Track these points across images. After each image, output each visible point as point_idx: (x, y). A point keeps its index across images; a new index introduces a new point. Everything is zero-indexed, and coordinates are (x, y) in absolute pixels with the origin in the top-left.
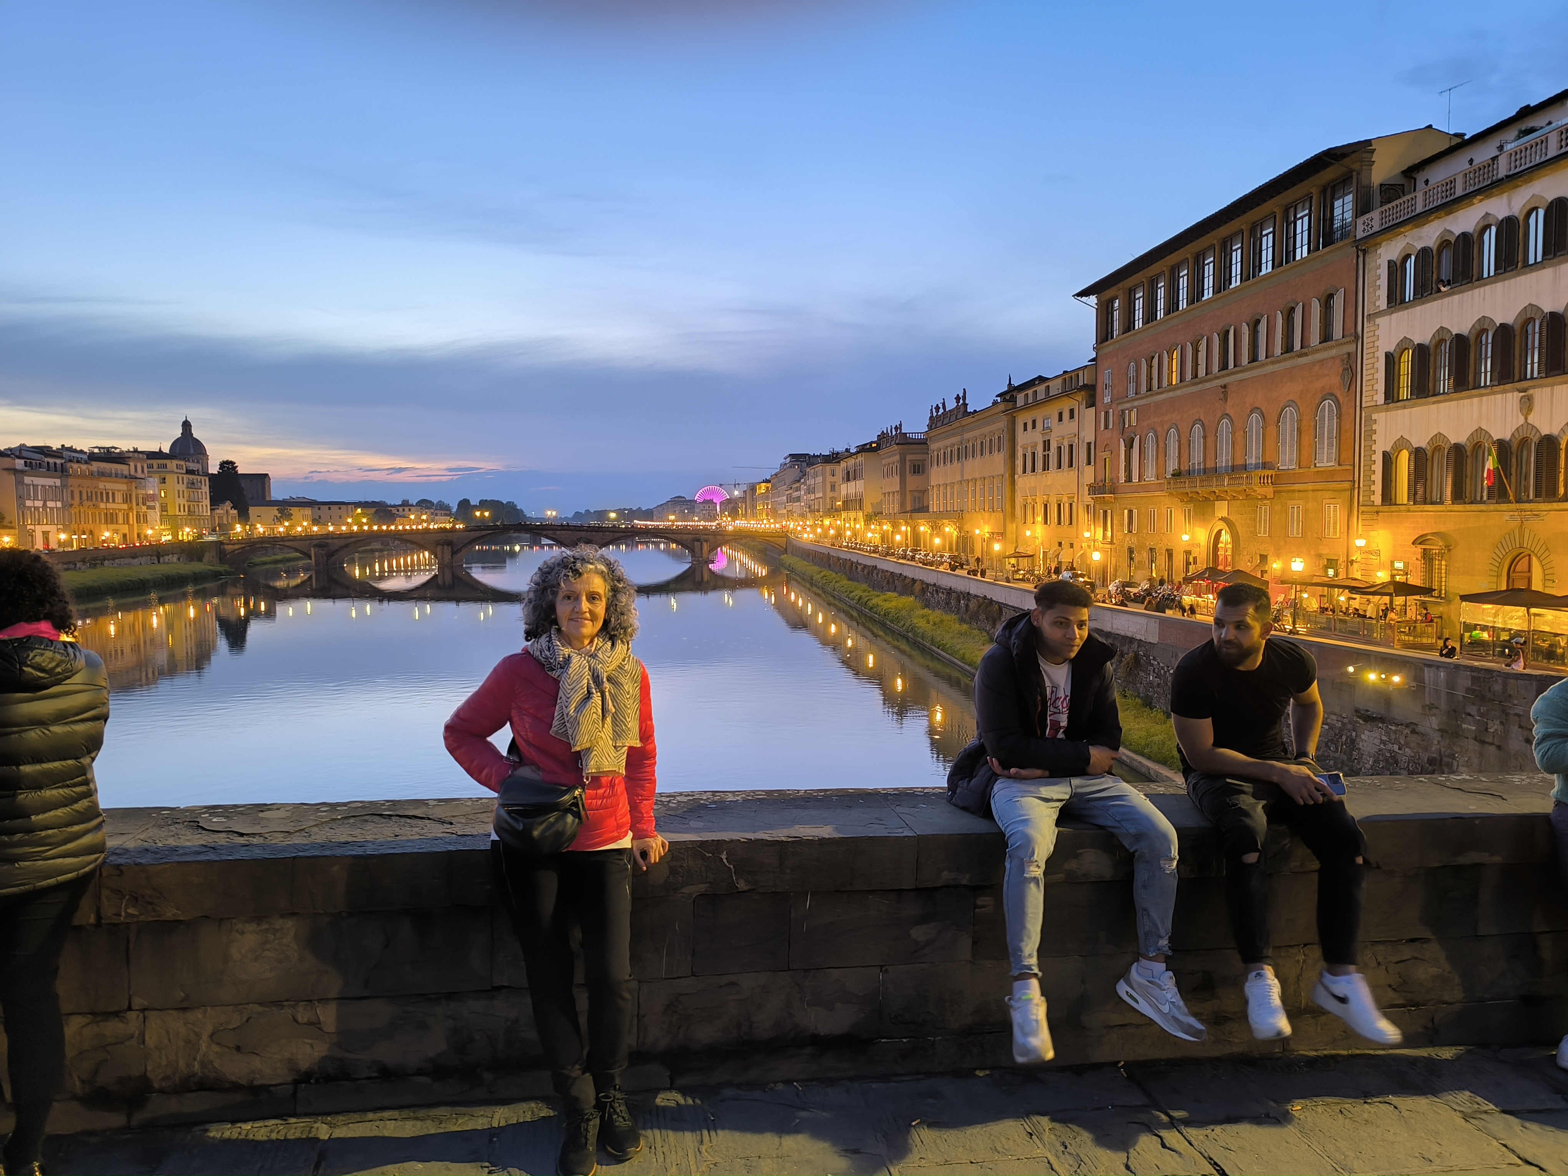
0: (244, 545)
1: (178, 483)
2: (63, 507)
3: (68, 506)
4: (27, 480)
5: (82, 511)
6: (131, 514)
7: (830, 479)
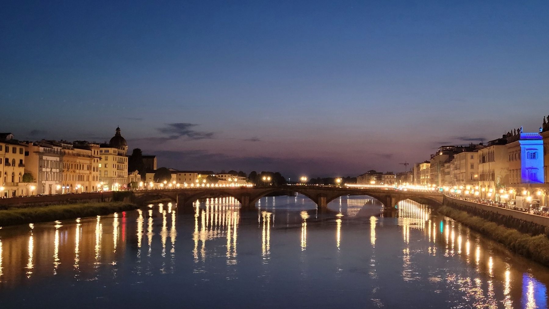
2: (60, 172)
3: (61, 171)
4: (44, 158)
5: (68, 174)
6: (90, 176)
7: (470, 161)
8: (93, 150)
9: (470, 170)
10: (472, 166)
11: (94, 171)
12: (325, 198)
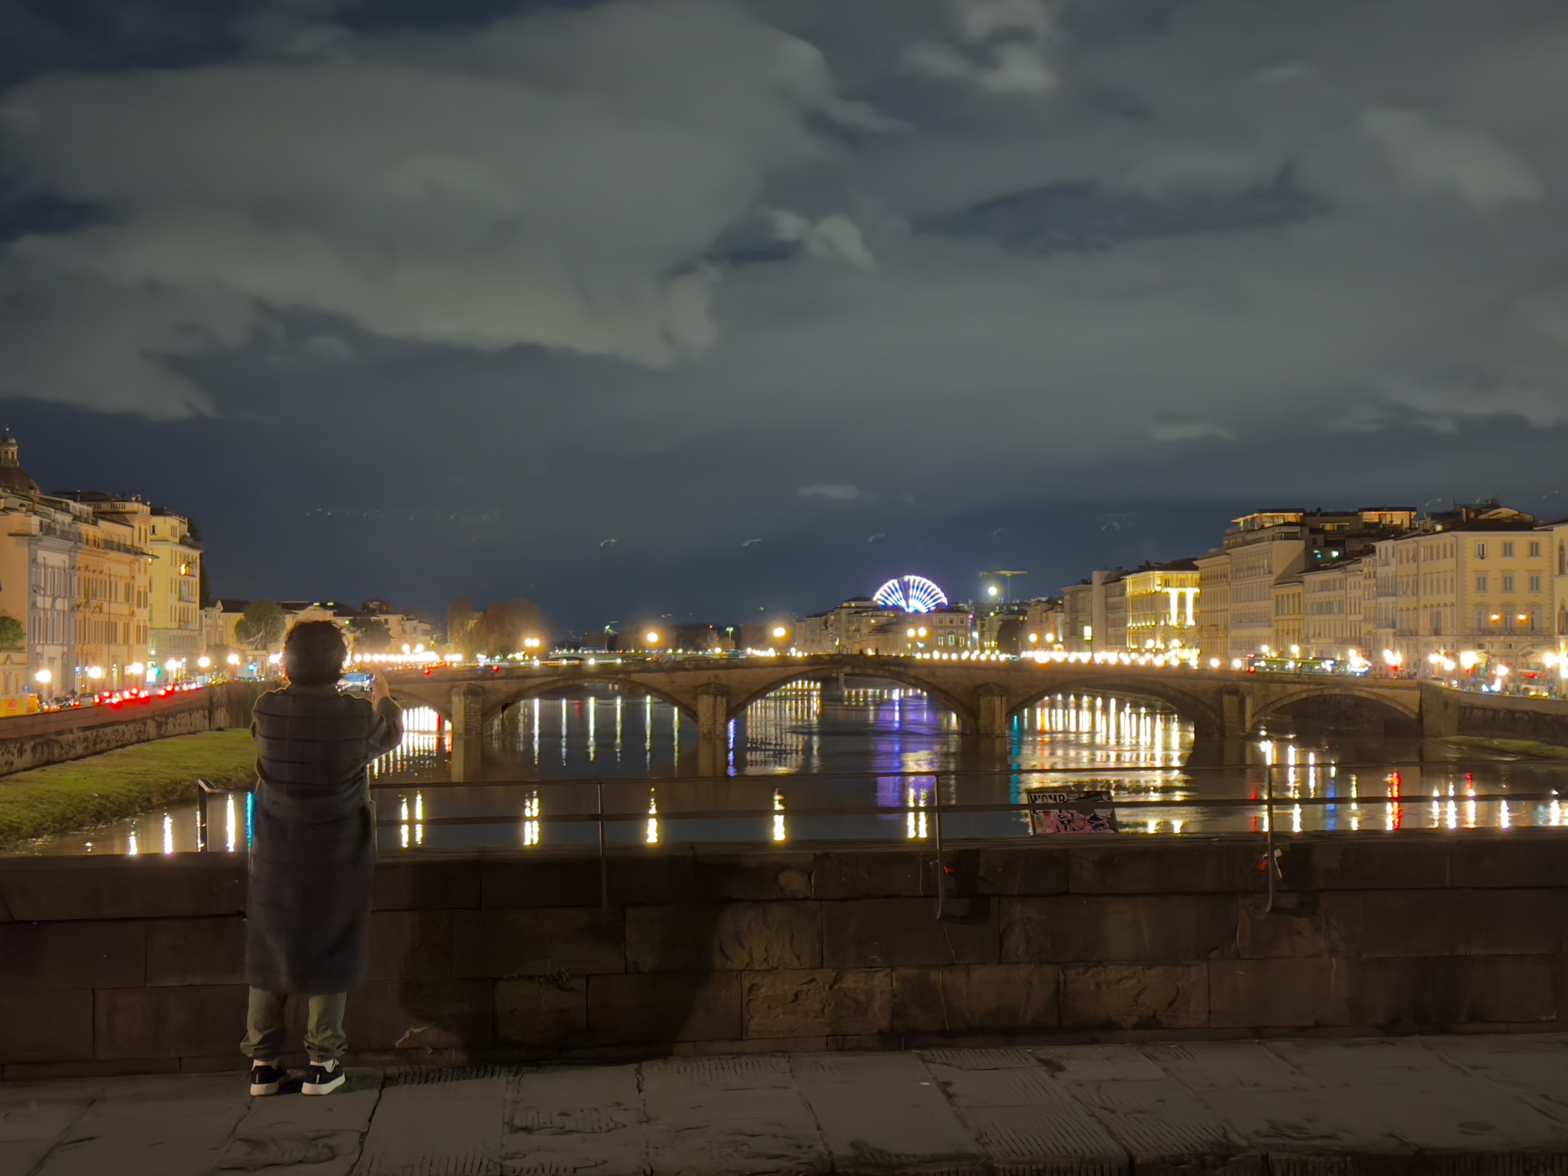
2: (71, 609)
3: (74, 607)
4: (40, 555)
6: (132, 625)
7: (1473, 564)
8: (135, 525)
9: (1473, 597)
10: (1481, 584)
12: (1004, 699)
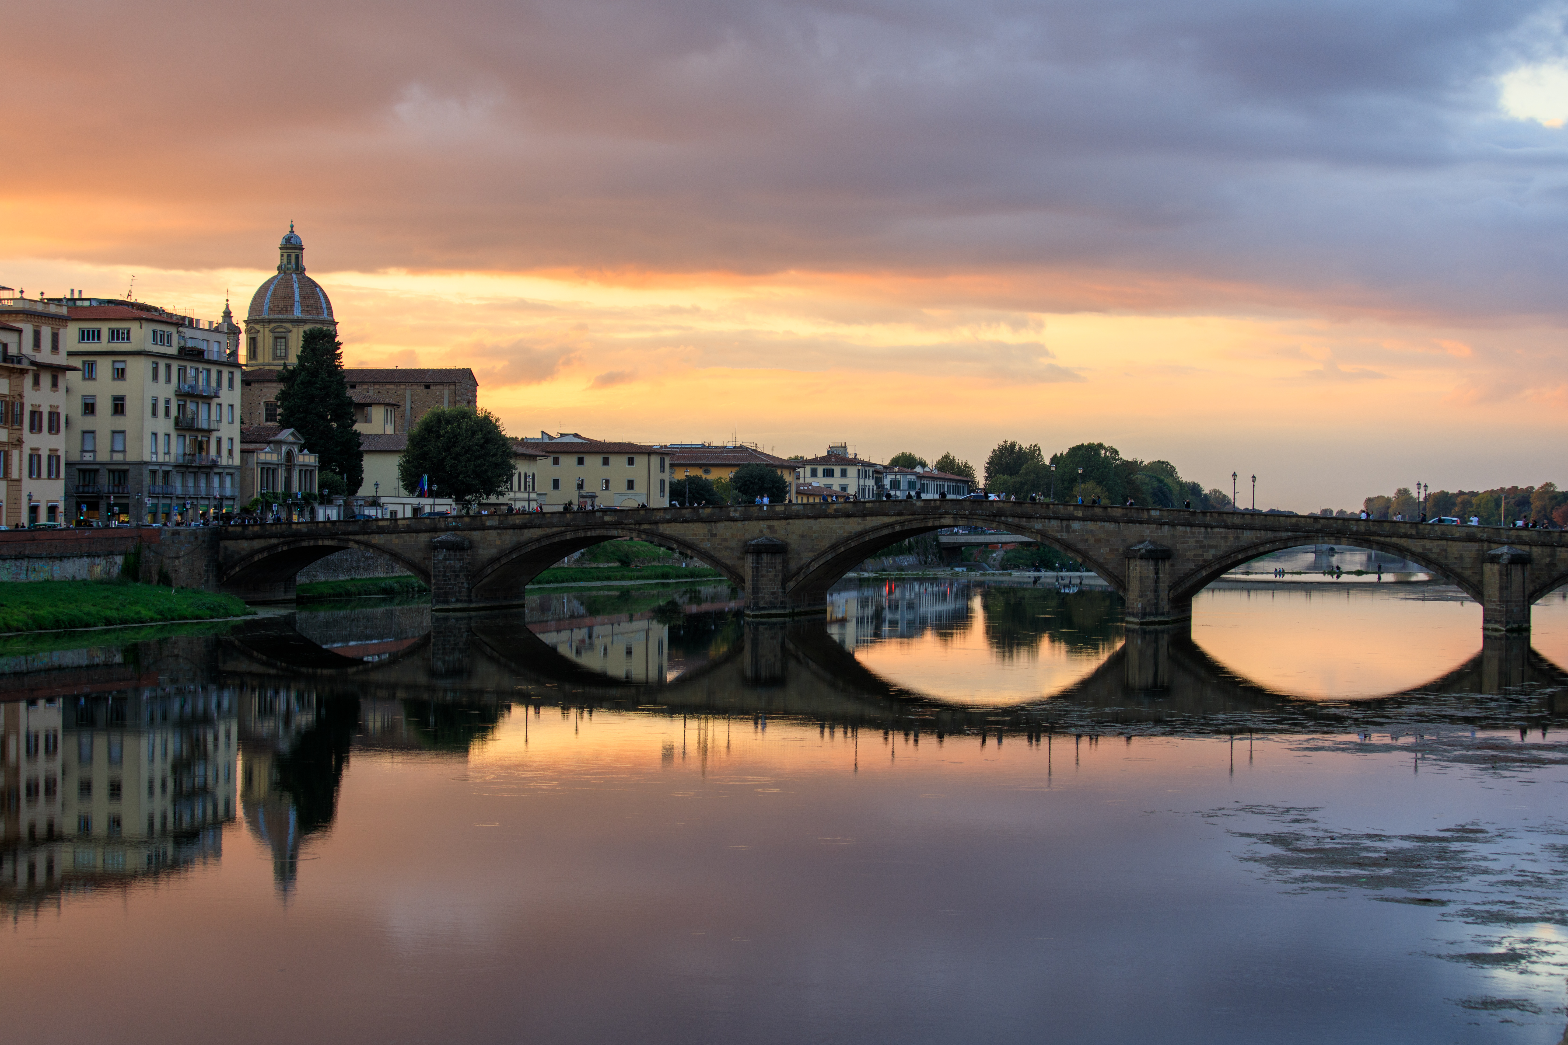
0: (274, 541)
1: (155, 377)
8: (28, 329)
11: (35, 427)
